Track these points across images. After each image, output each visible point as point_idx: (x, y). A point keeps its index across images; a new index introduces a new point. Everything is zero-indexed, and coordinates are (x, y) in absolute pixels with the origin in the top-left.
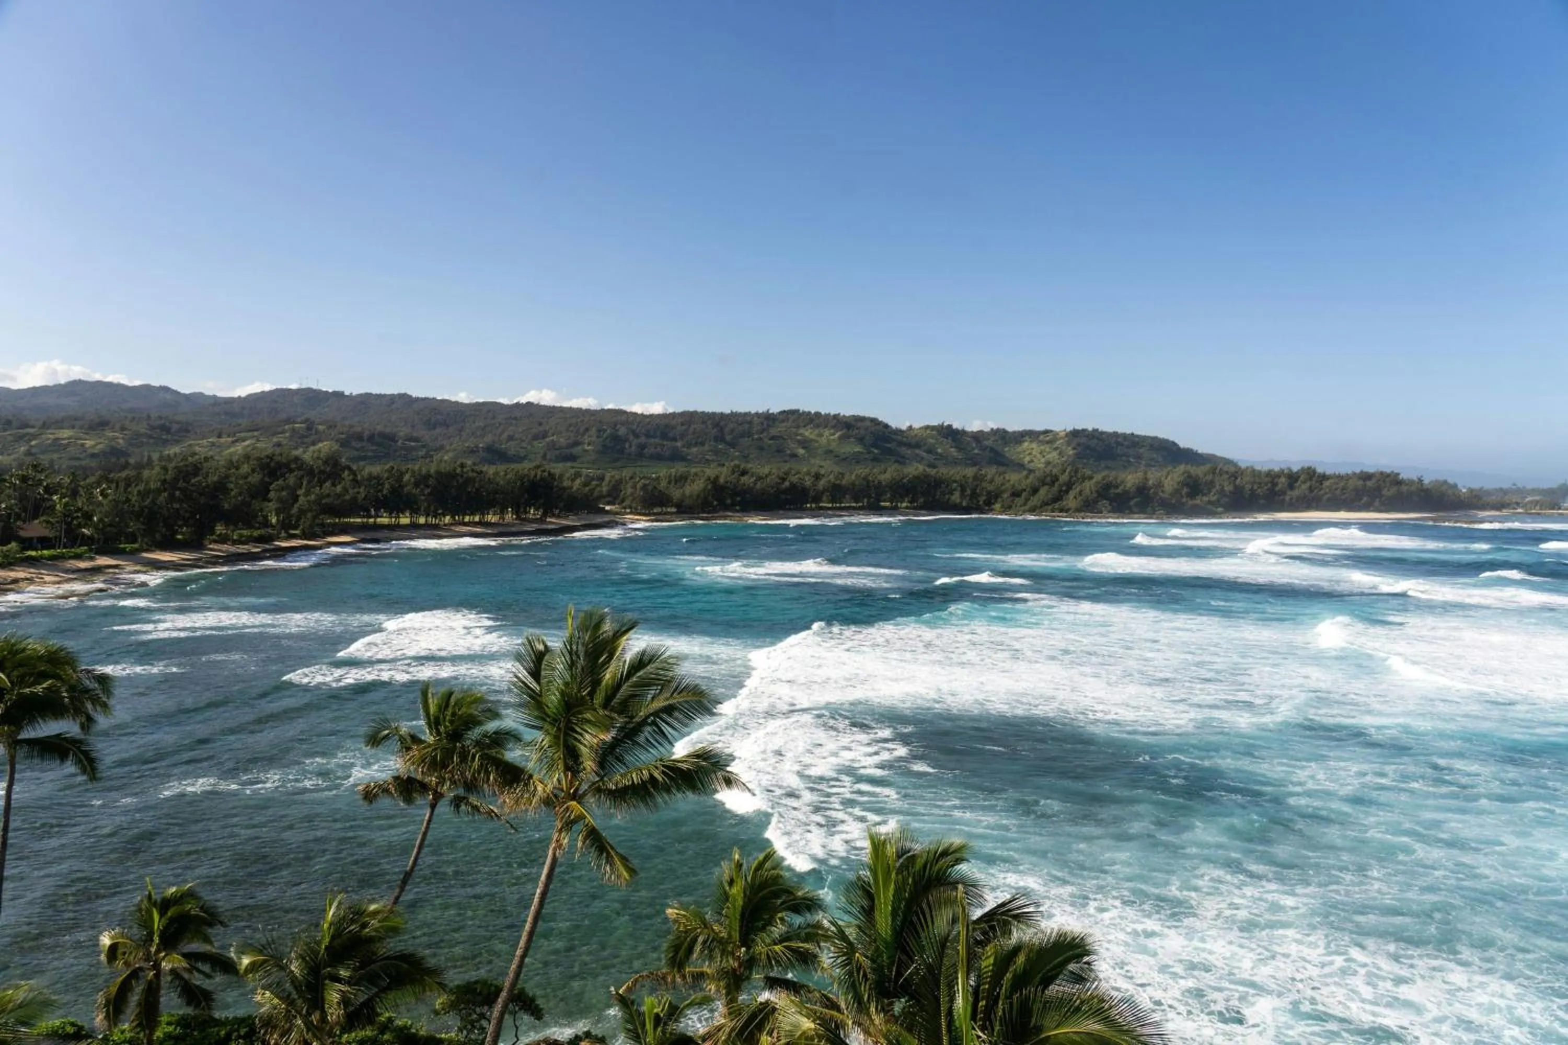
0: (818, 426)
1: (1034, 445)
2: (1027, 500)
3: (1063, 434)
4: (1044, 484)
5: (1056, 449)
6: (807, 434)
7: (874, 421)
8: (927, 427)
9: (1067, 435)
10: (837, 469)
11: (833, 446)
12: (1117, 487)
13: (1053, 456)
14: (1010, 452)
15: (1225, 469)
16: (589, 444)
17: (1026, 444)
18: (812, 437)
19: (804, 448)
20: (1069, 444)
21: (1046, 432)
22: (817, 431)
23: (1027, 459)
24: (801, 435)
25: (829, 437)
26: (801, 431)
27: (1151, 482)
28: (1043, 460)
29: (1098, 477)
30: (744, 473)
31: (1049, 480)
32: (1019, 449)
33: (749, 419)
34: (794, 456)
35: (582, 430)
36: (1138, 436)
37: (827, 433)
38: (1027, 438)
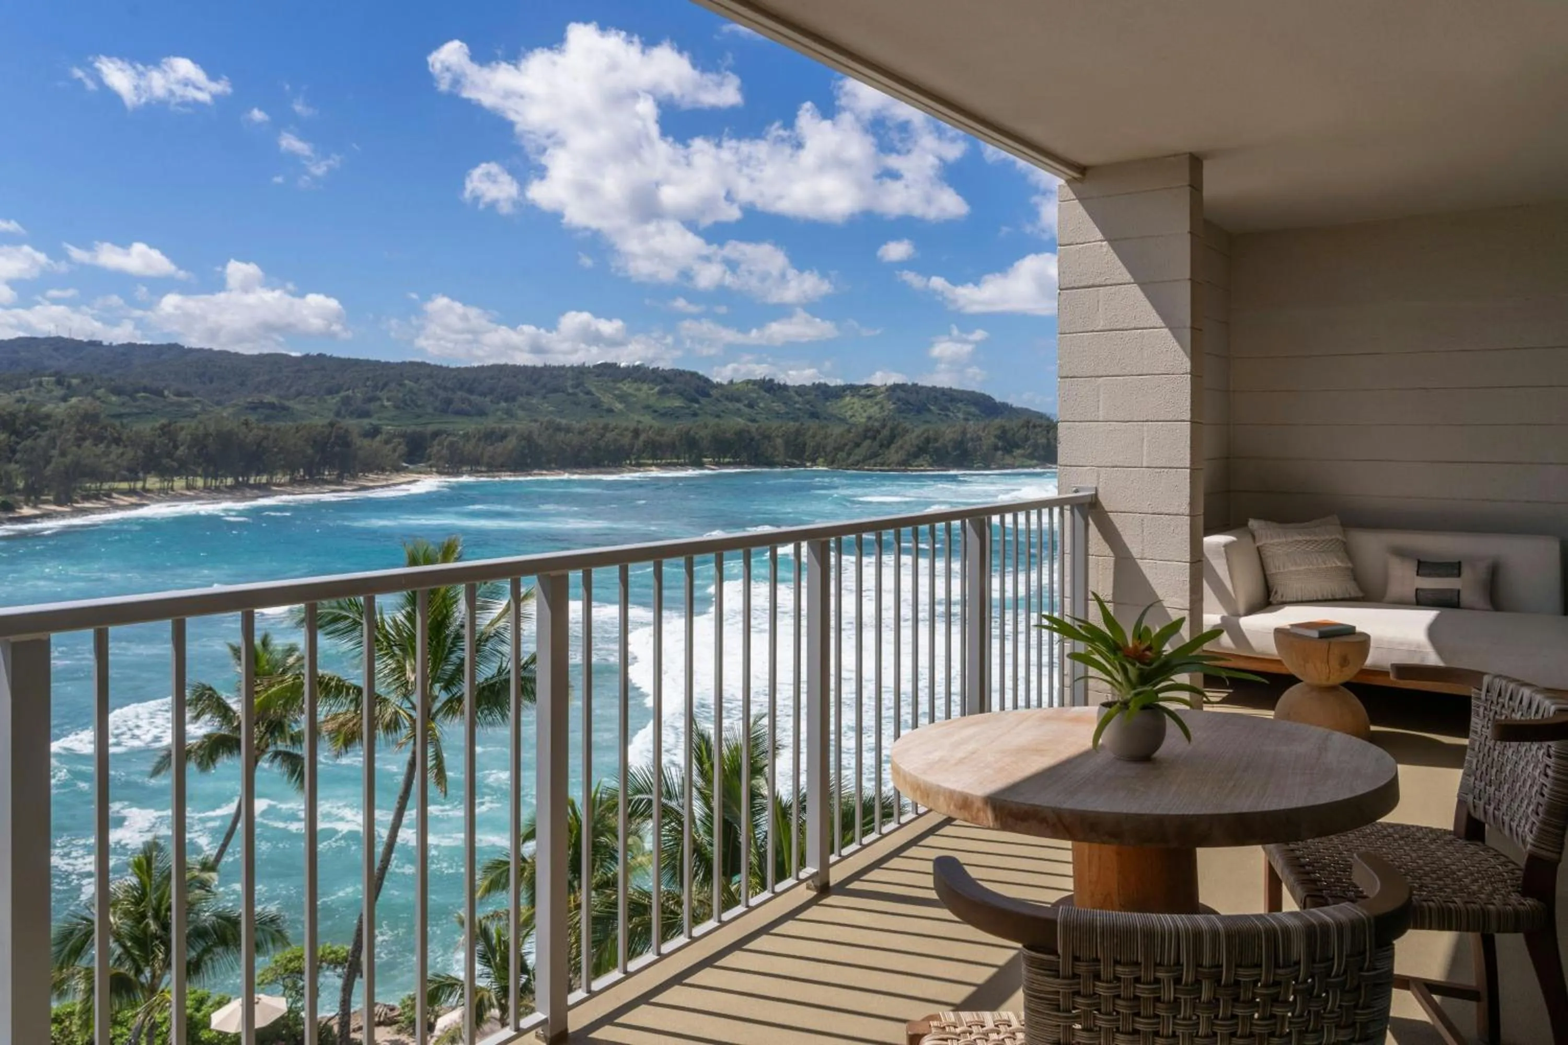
0: (635, 381)
1: (855, 400)
2: (849, 454)
3: (883, 389)
4: (866, 438)
5: (876, 404)
6: (625, 388)
7: (694, 375)
8: (748, 382)
9: (887, 390)
10: (657, 424)
11: (652, 401)
12: (936, 440)
13: (874, 411)
14: (833, 407)
15: (1038, 422)
16: (388, 400)
17: (848, 399)
18: (630, 391)
19: (620, 402)
20: (889, 398)
21: (867, 386)
22: (635, 385)
23: (850, 413)
24: (618, 389)
25: (647, 392)
26: (620, 385)
27: (969, 436)
28: (865, 415)
29: (918, 431)
30: (558, 428)
31: (870, 433)
32: (840, 404)
33: (563, 372)
34: (610, 411)
35: (380, 384)
36: (955, 391)
37: (645, 387)
38: (848, 392)
